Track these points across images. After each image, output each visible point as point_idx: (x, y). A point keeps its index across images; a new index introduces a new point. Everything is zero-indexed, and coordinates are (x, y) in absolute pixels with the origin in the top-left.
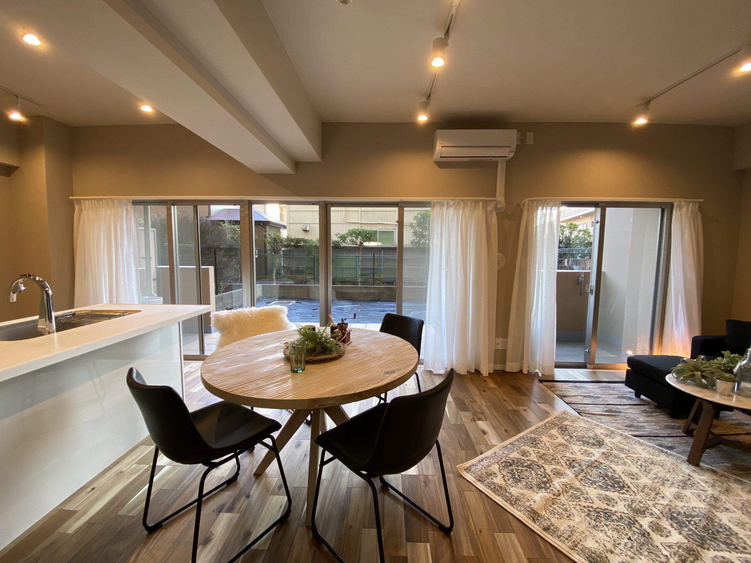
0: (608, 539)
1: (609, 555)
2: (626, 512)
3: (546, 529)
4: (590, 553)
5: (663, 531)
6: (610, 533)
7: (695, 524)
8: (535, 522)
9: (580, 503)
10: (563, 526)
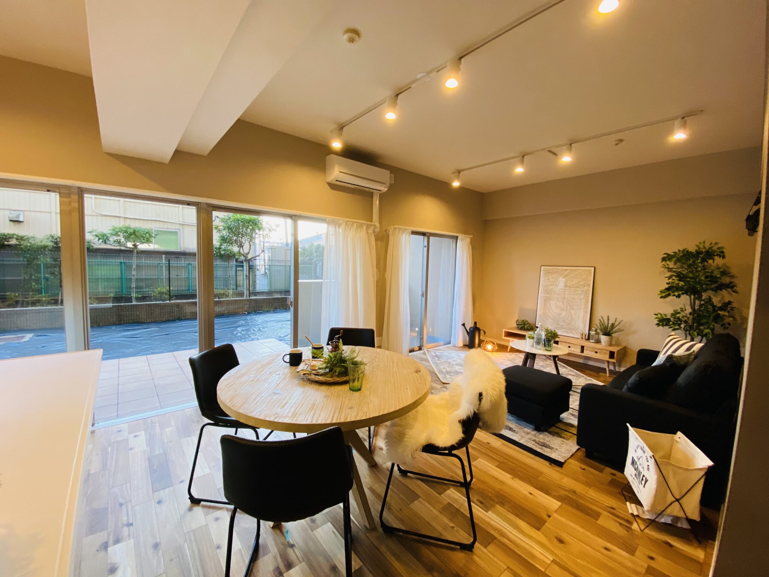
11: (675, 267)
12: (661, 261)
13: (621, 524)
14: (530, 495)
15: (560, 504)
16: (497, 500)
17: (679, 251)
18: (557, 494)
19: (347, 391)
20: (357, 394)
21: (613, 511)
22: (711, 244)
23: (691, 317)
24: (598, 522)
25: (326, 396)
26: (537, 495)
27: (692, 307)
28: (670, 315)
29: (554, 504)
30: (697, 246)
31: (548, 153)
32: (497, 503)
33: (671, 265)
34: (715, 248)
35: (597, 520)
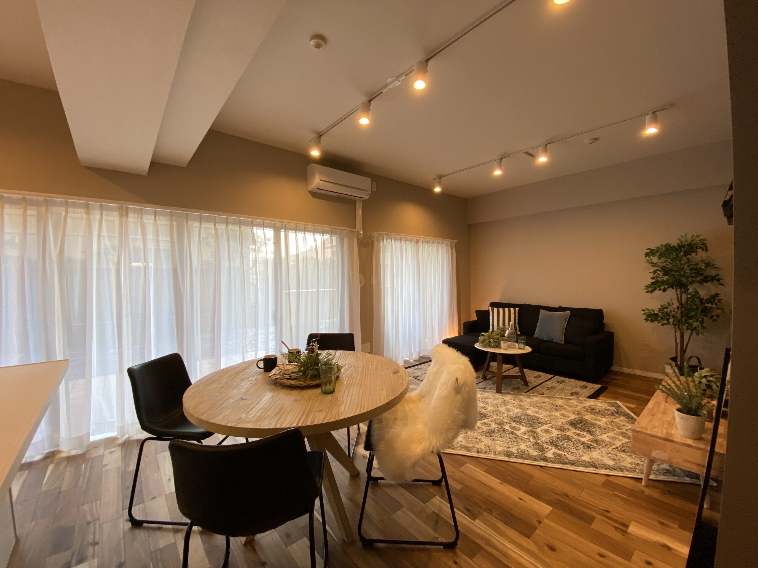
0: (503, 442)
1: (510, 449)
2: (498, 426)
3: (478, 452)
4: (503, 453)
5: (516, 429)
6: (501, 439)
7: (524, 419)
8: (470, 452)
9: (478, 432)
10: (481, 446)
11: (660, 261)
12: (644, 256)
13: (616, 528)
14: (519, 500)
15: (551, 508)
16: (485, 507)
17: (662, 246)
18: (548, 498)
19: (320, 394)
20: (329, 397)
21: (607, 514)
22: (693, 237)
23: (679, 311)
24: (592, 526)
25: (296, 400)
26: (528, 500)
27: (679, 302)
28: (658, 310)
29: (545, 509)
30: (679, 239)
31: (525, 154)
32: (485, 510)
33: (655, 259)
34: (697, 240)
35: (591, 525)
